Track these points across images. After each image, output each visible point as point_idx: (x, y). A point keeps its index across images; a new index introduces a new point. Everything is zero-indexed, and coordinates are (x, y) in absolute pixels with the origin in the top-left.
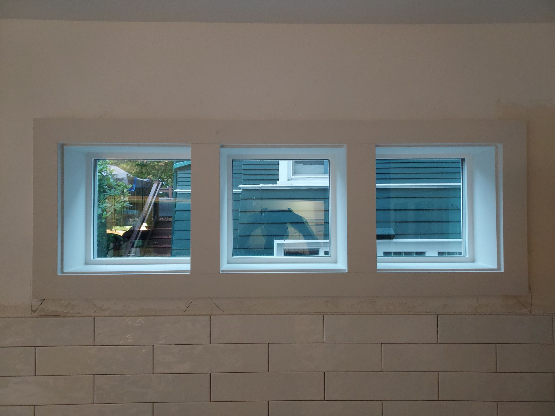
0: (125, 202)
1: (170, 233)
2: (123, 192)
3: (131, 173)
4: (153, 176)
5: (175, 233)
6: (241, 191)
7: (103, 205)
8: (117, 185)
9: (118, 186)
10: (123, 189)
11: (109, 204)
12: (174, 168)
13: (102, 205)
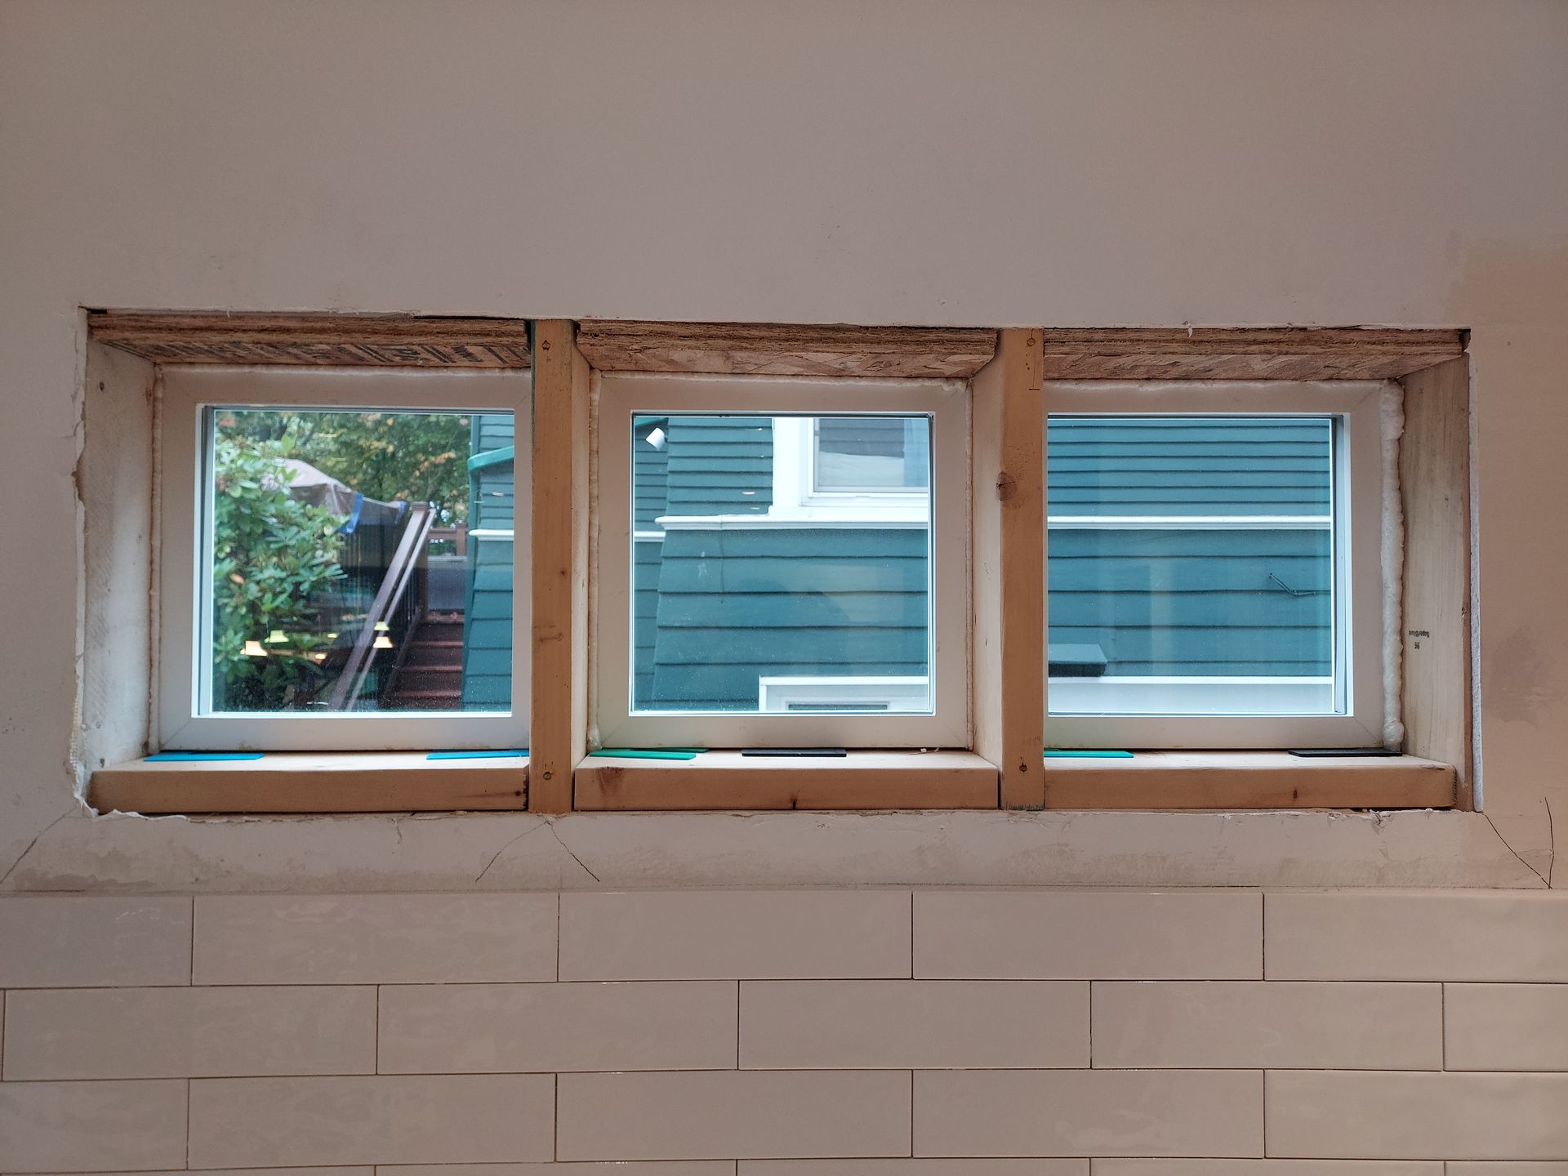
0: (327, 564)
1: (459, 656)
2: (323, 536)
3: (347, 484)
4: (413, 494)
5: (473, 657)
6: (663, 534)
7: (264, 571)
8: (304, 515)
9: (306, 519)
10: (323, 527)
11: (283, 571)
12: (470, 468)
13: (261, 572)
